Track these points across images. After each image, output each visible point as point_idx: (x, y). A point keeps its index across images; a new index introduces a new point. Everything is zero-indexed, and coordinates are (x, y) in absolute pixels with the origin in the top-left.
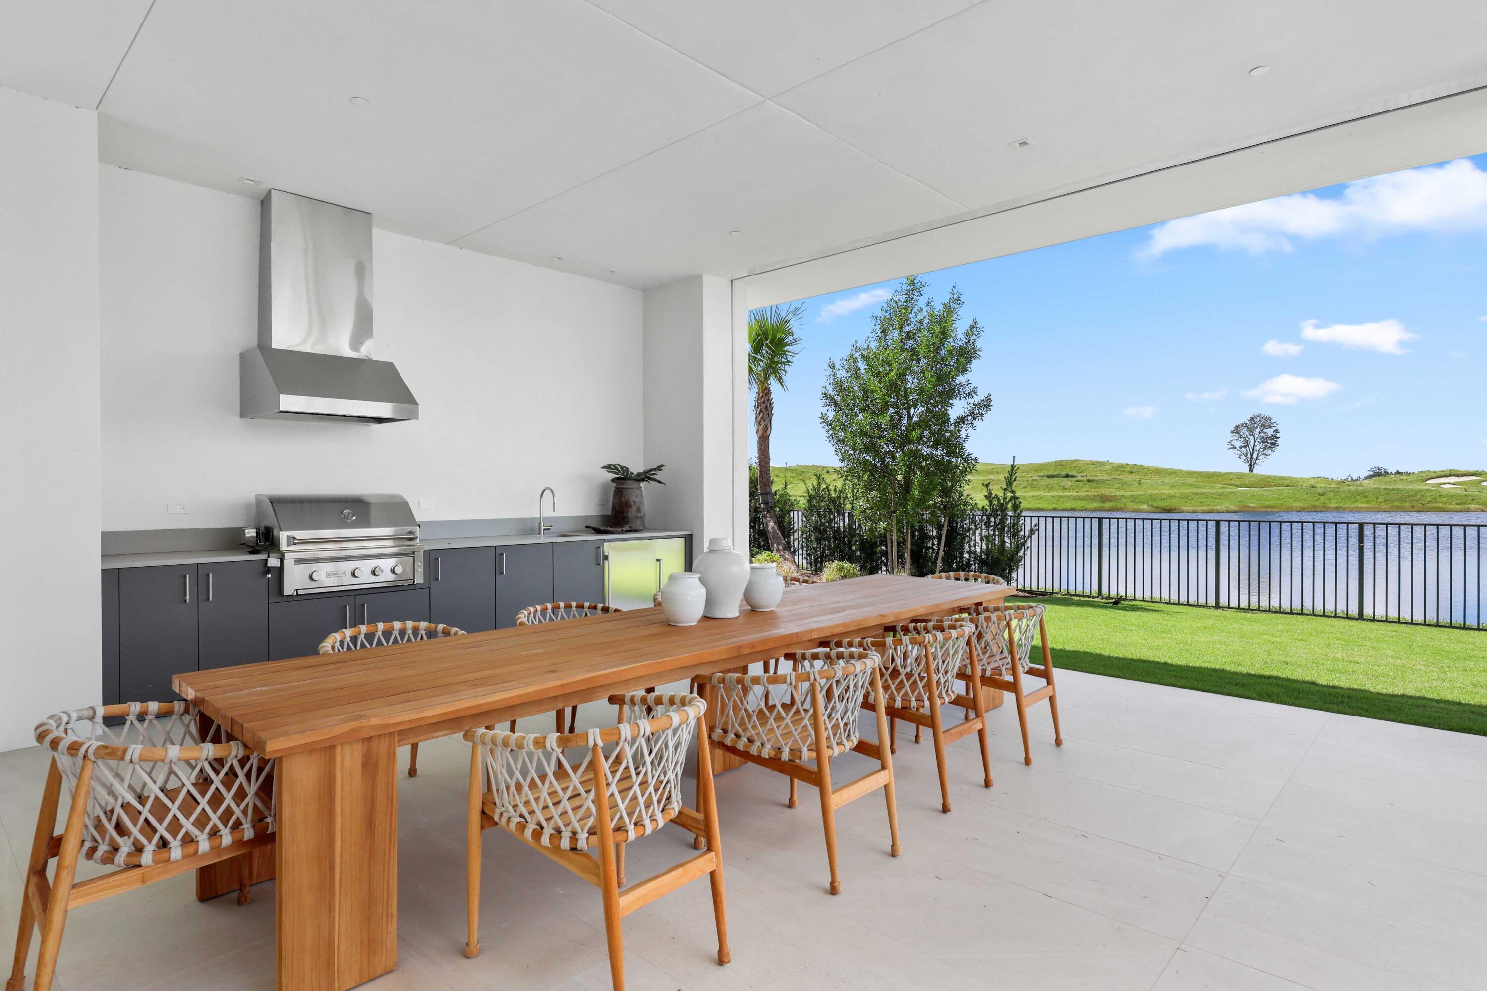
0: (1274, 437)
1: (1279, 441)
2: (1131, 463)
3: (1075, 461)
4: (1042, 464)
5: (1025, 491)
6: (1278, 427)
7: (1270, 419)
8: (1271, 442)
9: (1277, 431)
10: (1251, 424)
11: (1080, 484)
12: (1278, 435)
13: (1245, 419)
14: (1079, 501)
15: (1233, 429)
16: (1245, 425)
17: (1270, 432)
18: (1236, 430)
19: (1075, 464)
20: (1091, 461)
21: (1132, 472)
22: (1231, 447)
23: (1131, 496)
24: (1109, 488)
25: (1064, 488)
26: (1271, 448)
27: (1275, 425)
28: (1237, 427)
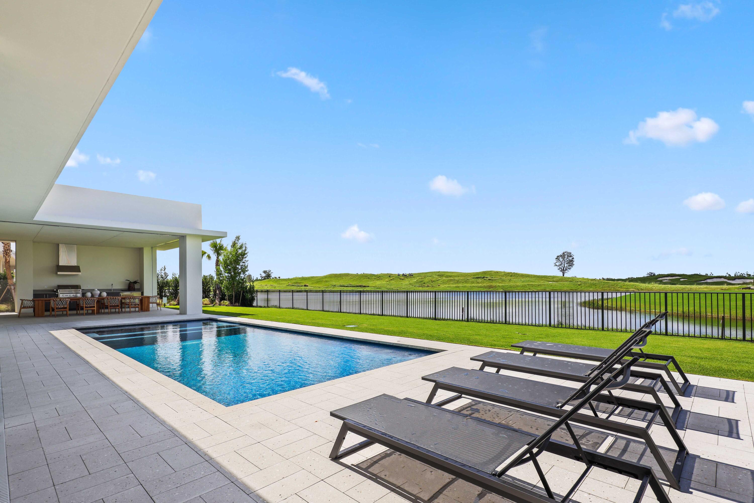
0: (572, 261)
1: (574, 263)
2: (513, 272)
3: (491, 271)
4: (477, 273)
5: (462, 284)
6: (574, 257)
7: (570, 253)
8: (571, 263)
9: (573, 258)
10: (563, 256)
11: (485, 281)
12: (574, 260)
13: (560, 253)
14: (480, 288)
15: (556, 257)
16: (561, 256)
17: (571, 258)
18: (558, 258)
19: (490, 273)
20: (497, 271)
21: (512, 276)
22: (555, 265)
23: (502, 286)
24: (496, 282)
25: (478, 283)
26: (571, 265)
27: (573, 256)
28: (558, 257)
